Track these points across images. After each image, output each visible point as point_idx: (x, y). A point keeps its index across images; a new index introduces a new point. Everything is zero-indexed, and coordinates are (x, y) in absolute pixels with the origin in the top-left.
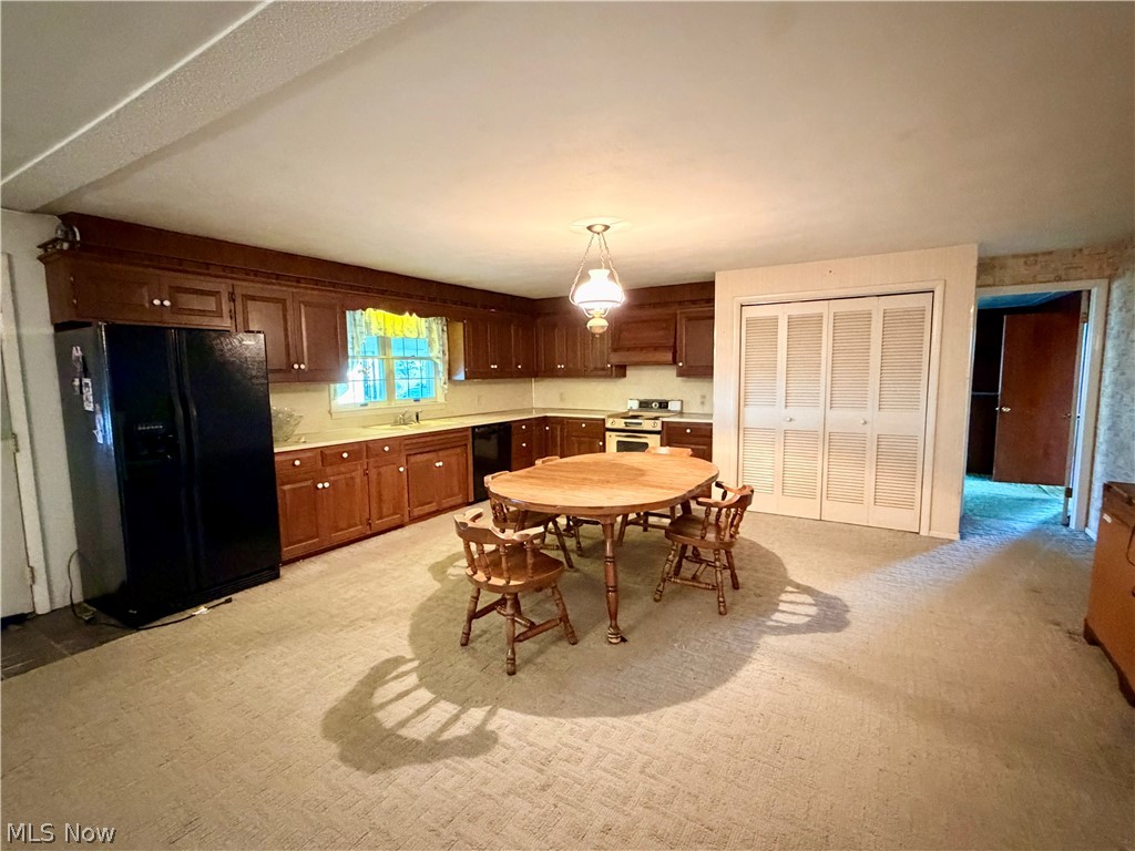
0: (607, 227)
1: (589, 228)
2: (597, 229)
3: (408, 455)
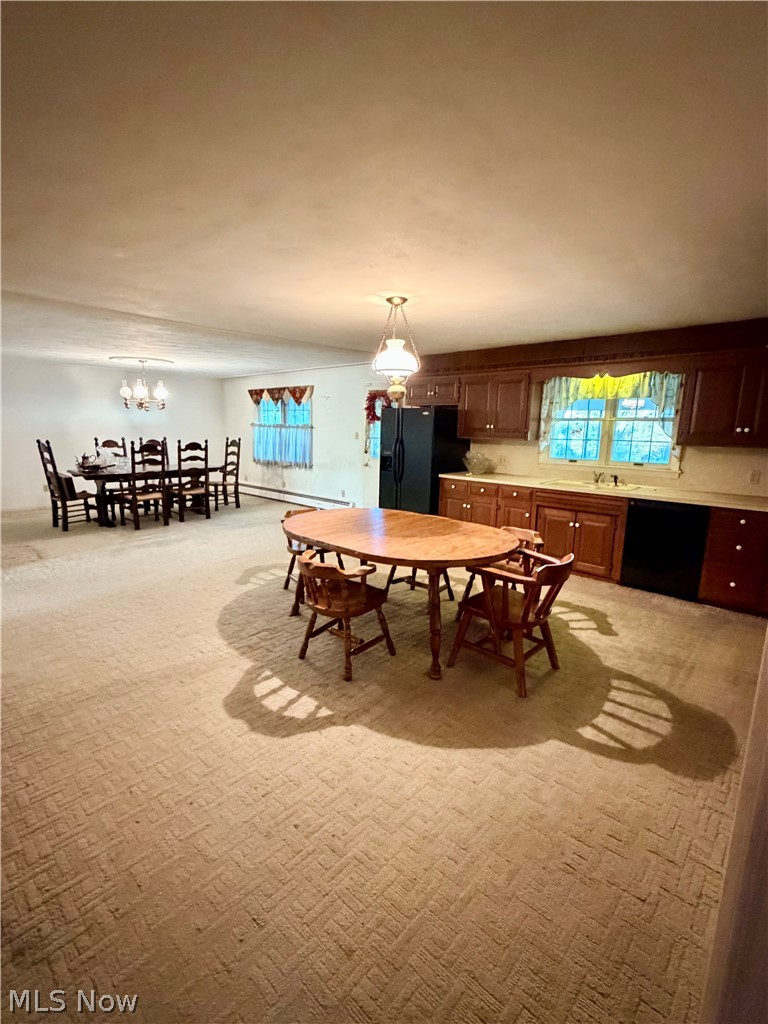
0: (405, 300)
1: (389, 300)
2: (397, 301)
3: (538, 506)
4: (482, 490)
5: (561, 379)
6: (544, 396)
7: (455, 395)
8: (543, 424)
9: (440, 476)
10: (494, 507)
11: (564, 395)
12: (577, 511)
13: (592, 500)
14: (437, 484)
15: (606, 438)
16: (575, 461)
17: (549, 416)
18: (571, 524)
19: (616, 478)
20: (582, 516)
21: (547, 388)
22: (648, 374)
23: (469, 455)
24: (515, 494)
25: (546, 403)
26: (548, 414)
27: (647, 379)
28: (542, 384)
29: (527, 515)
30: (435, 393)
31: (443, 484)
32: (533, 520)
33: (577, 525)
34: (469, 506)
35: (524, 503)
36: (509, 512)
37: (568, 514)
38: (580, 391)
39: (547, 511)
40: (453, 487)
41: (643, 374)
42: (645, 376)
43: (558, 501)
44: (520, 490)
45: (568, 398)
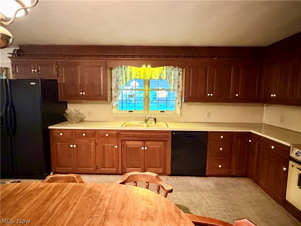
4: (84, 135)
5: (121, 67)
6: (113, 77)
7: (55, 73)
8: (113, 91)
9: (50, 127)
10: (92, 144)
11: (124, 76)
12: (144, 141)
13: (153, 134)
14: (47, 133)
15: (147, 99)
16: (132, 111)
17: (117, 87)
18: (143, 148)
19: (155, 120)
20: (148, 143)
21: (114, 72)
22: (165, 67)
23: (67, 111)
24: (107, 135)
25: (114, 80)
26: (116, 86)
27: (165, 70)
28: (111, 69)
29: (116, 147)
30: (38, 71)
31: (53, 133)
32: (120, 149)
33: (146, 148)
34: (75, 146)
35: (114, 140)
36: (104, 147)
37: (140, 143)
38: (132, 75)
39: (127, 143)
40: (61, 134)
41: (162, 67)
42: (163, 69)
43: (134, 136)
44: (110, 132)
45: (126, 78)
